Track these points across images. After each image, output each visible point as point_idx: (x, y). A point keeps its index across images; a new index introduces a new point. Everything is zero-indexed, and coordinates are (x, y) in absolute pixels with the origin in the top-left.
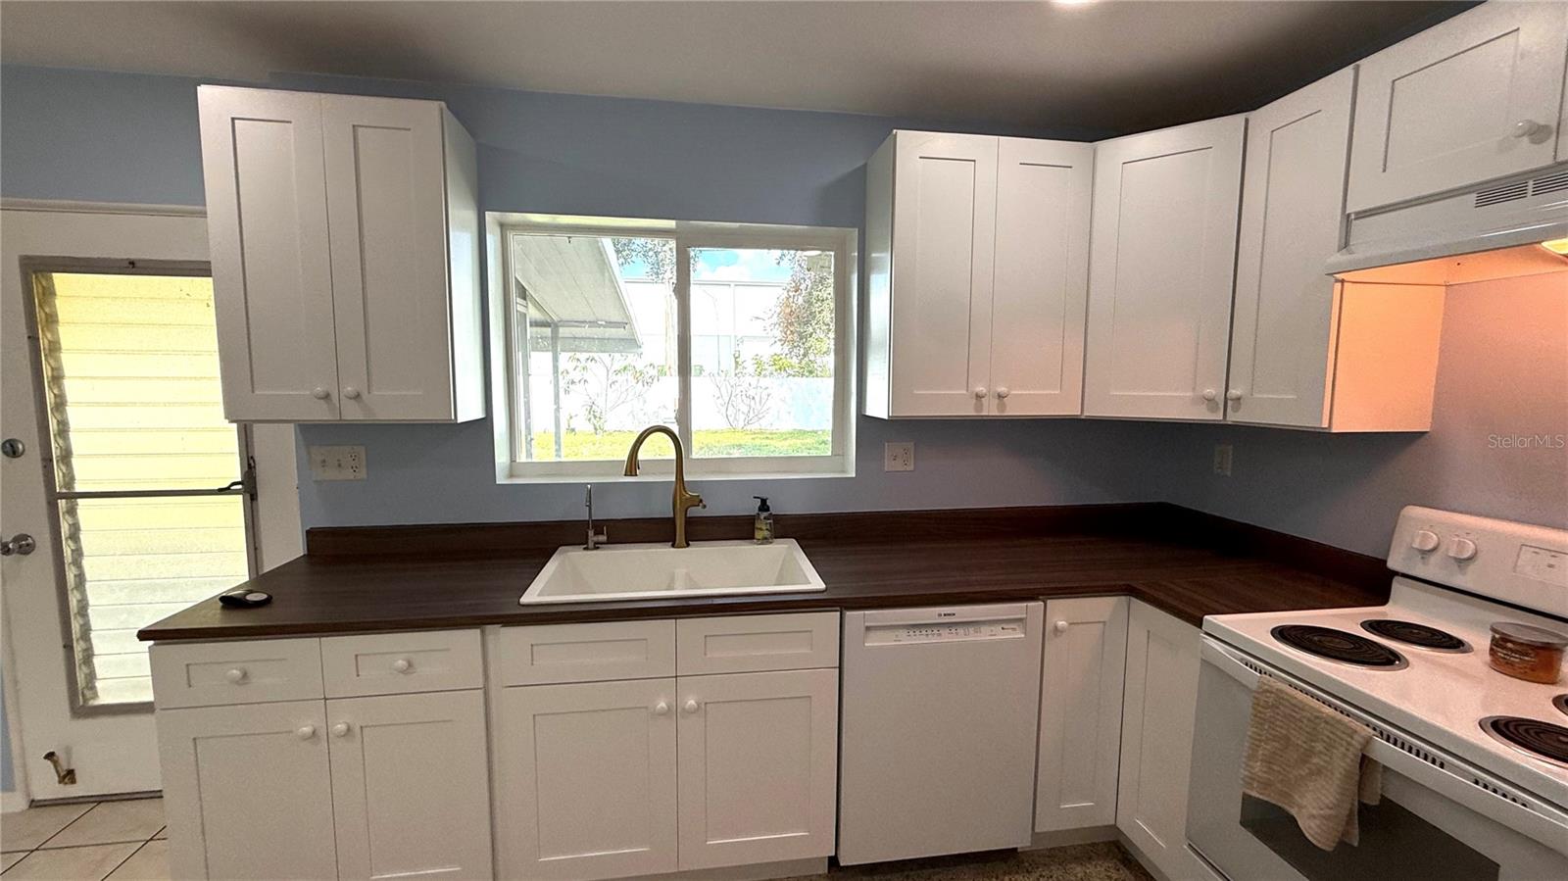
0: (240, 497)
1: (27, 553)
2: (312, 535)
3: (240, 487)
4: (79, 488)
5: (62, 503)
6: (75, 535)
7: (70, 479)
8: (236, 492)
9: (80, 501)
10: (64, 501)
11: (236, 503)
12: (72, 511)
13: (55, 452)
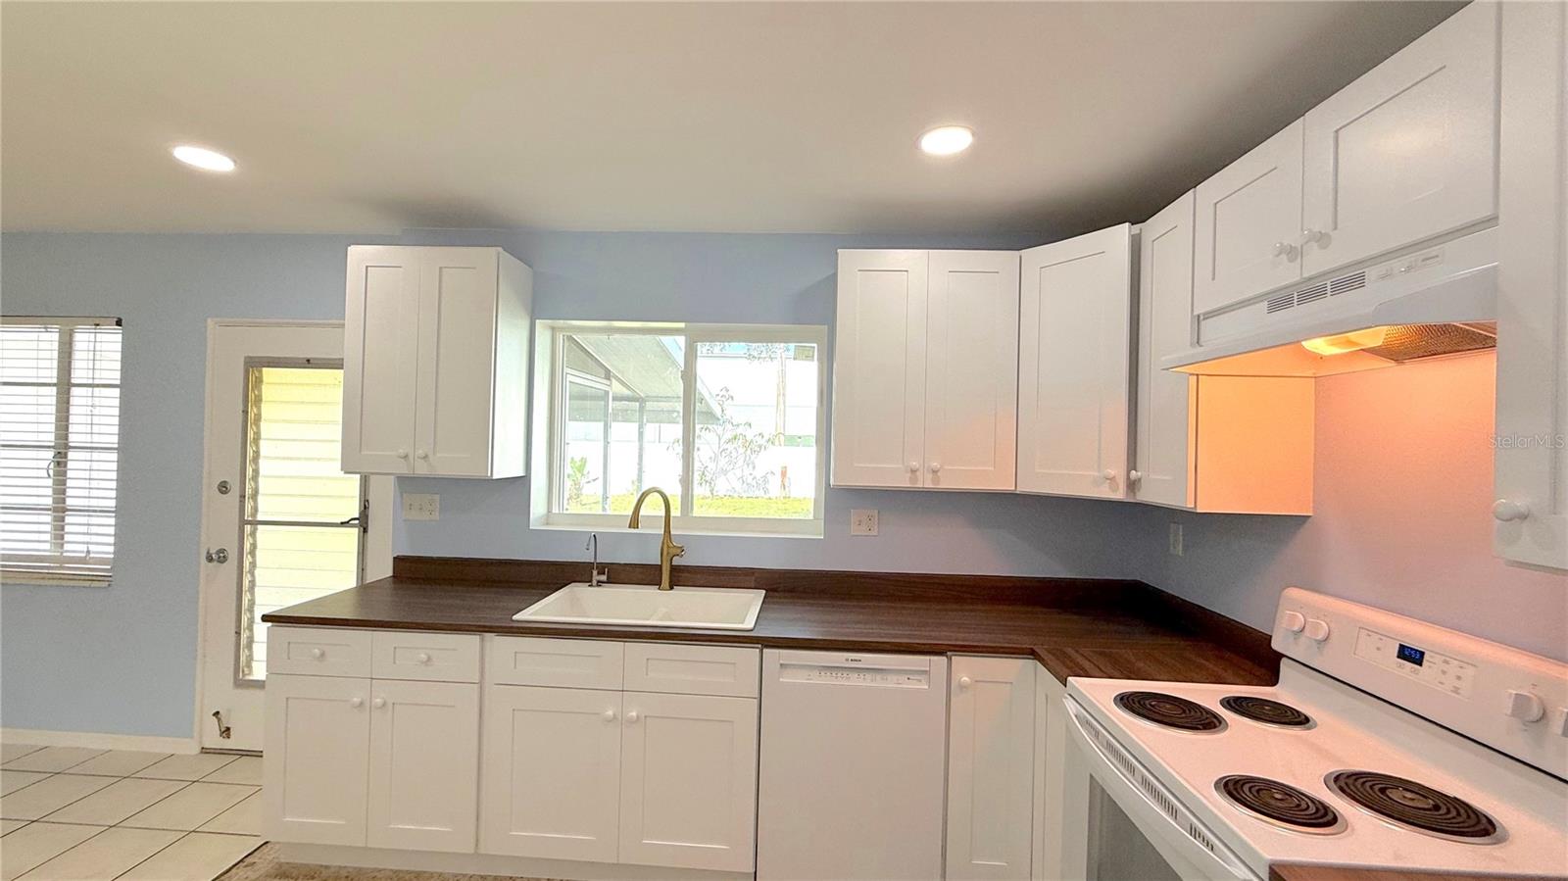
0: (357, 529)
1: (222, 562)
2: (399, 561)
3: (357, 522)
4: (260, 518)
5: (248, 528)
6: (253, 553)
7: (255, 510)
8: (354, 526)
9: (259, 527)
10: (249, 526)
11: (353, 533)
12: (253, 534)
13: (248, 491)
